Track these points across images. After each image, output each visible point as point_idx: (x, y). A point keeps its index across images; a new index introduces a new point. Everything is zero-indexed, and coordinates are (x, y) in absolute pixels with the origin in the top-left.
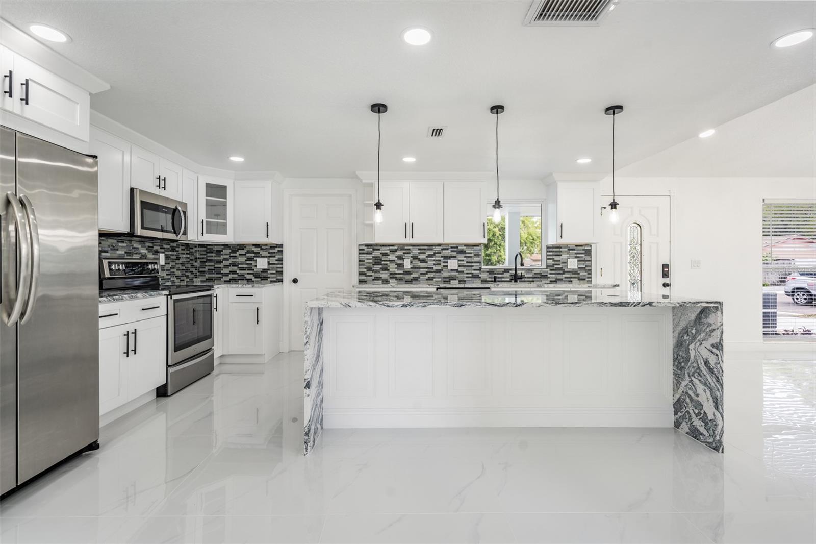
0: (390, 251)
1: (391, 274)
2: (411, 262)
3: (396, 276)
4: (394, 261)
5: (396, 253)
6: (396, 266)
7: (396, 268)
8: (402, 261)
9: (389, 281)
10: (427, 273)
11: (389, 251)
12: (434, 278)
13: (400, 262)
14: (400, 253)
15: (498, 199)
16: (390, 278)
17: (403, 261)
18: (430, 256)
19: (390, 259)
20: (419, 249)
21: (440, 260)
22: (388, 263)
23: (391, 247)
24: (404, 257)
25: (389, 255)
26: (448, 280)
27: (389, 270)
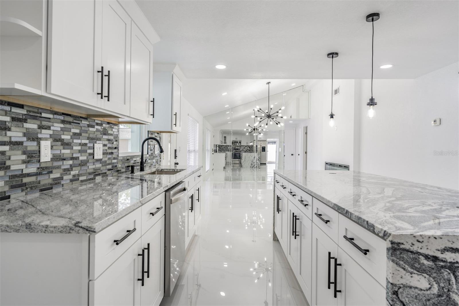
0: (13, 119)
1: (12, 177)
2: (52, 147)
3: (26, 180)
4: (21, 143)
5: (25, 124)
6: (24, 157)
7: (24, 162)
8: (35, 143)
9: (9, 197)
10: (71, 167)
11: (8, 119)
12: (79, 175)
13: (31, 146)
14: (32, 125)
15: (372, 97)
16: (13, 187)
17: (39, 144)
18: (76, 135)
19: (13, 140)
20: (63, 122)
21: (86, 144)
22: (6, 148)
23: (15, 110)
24: (40, 136)
25: (10, 130)
26: (92, 176)
27: (8, 167)
